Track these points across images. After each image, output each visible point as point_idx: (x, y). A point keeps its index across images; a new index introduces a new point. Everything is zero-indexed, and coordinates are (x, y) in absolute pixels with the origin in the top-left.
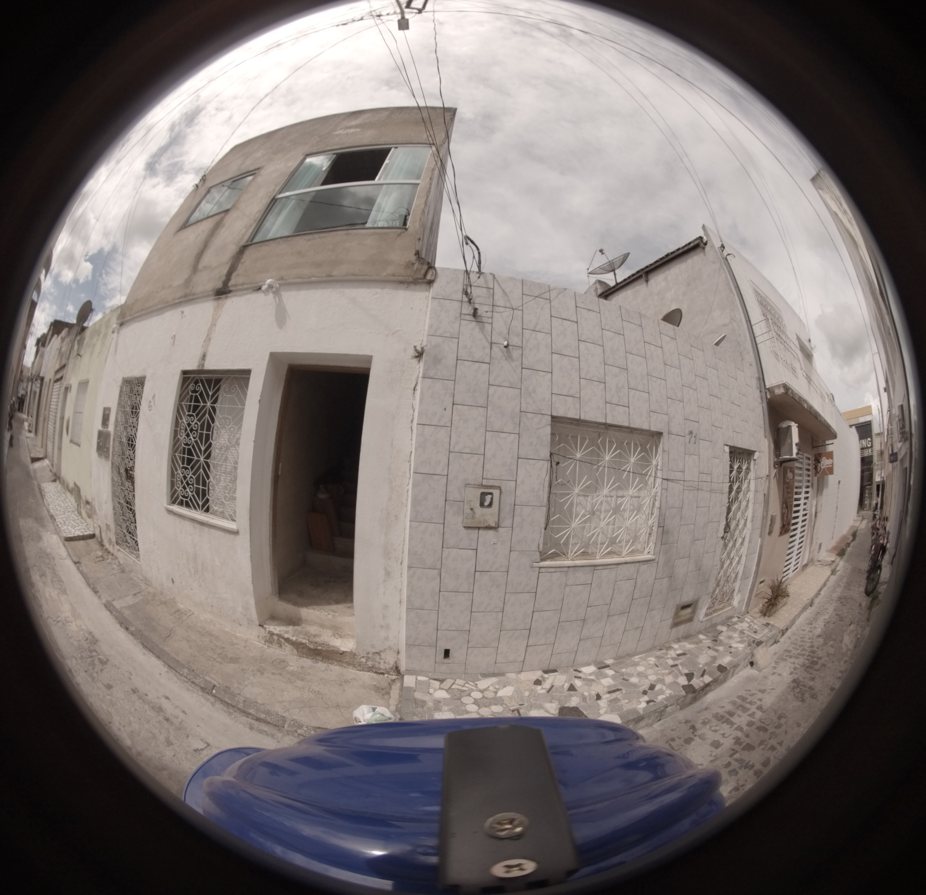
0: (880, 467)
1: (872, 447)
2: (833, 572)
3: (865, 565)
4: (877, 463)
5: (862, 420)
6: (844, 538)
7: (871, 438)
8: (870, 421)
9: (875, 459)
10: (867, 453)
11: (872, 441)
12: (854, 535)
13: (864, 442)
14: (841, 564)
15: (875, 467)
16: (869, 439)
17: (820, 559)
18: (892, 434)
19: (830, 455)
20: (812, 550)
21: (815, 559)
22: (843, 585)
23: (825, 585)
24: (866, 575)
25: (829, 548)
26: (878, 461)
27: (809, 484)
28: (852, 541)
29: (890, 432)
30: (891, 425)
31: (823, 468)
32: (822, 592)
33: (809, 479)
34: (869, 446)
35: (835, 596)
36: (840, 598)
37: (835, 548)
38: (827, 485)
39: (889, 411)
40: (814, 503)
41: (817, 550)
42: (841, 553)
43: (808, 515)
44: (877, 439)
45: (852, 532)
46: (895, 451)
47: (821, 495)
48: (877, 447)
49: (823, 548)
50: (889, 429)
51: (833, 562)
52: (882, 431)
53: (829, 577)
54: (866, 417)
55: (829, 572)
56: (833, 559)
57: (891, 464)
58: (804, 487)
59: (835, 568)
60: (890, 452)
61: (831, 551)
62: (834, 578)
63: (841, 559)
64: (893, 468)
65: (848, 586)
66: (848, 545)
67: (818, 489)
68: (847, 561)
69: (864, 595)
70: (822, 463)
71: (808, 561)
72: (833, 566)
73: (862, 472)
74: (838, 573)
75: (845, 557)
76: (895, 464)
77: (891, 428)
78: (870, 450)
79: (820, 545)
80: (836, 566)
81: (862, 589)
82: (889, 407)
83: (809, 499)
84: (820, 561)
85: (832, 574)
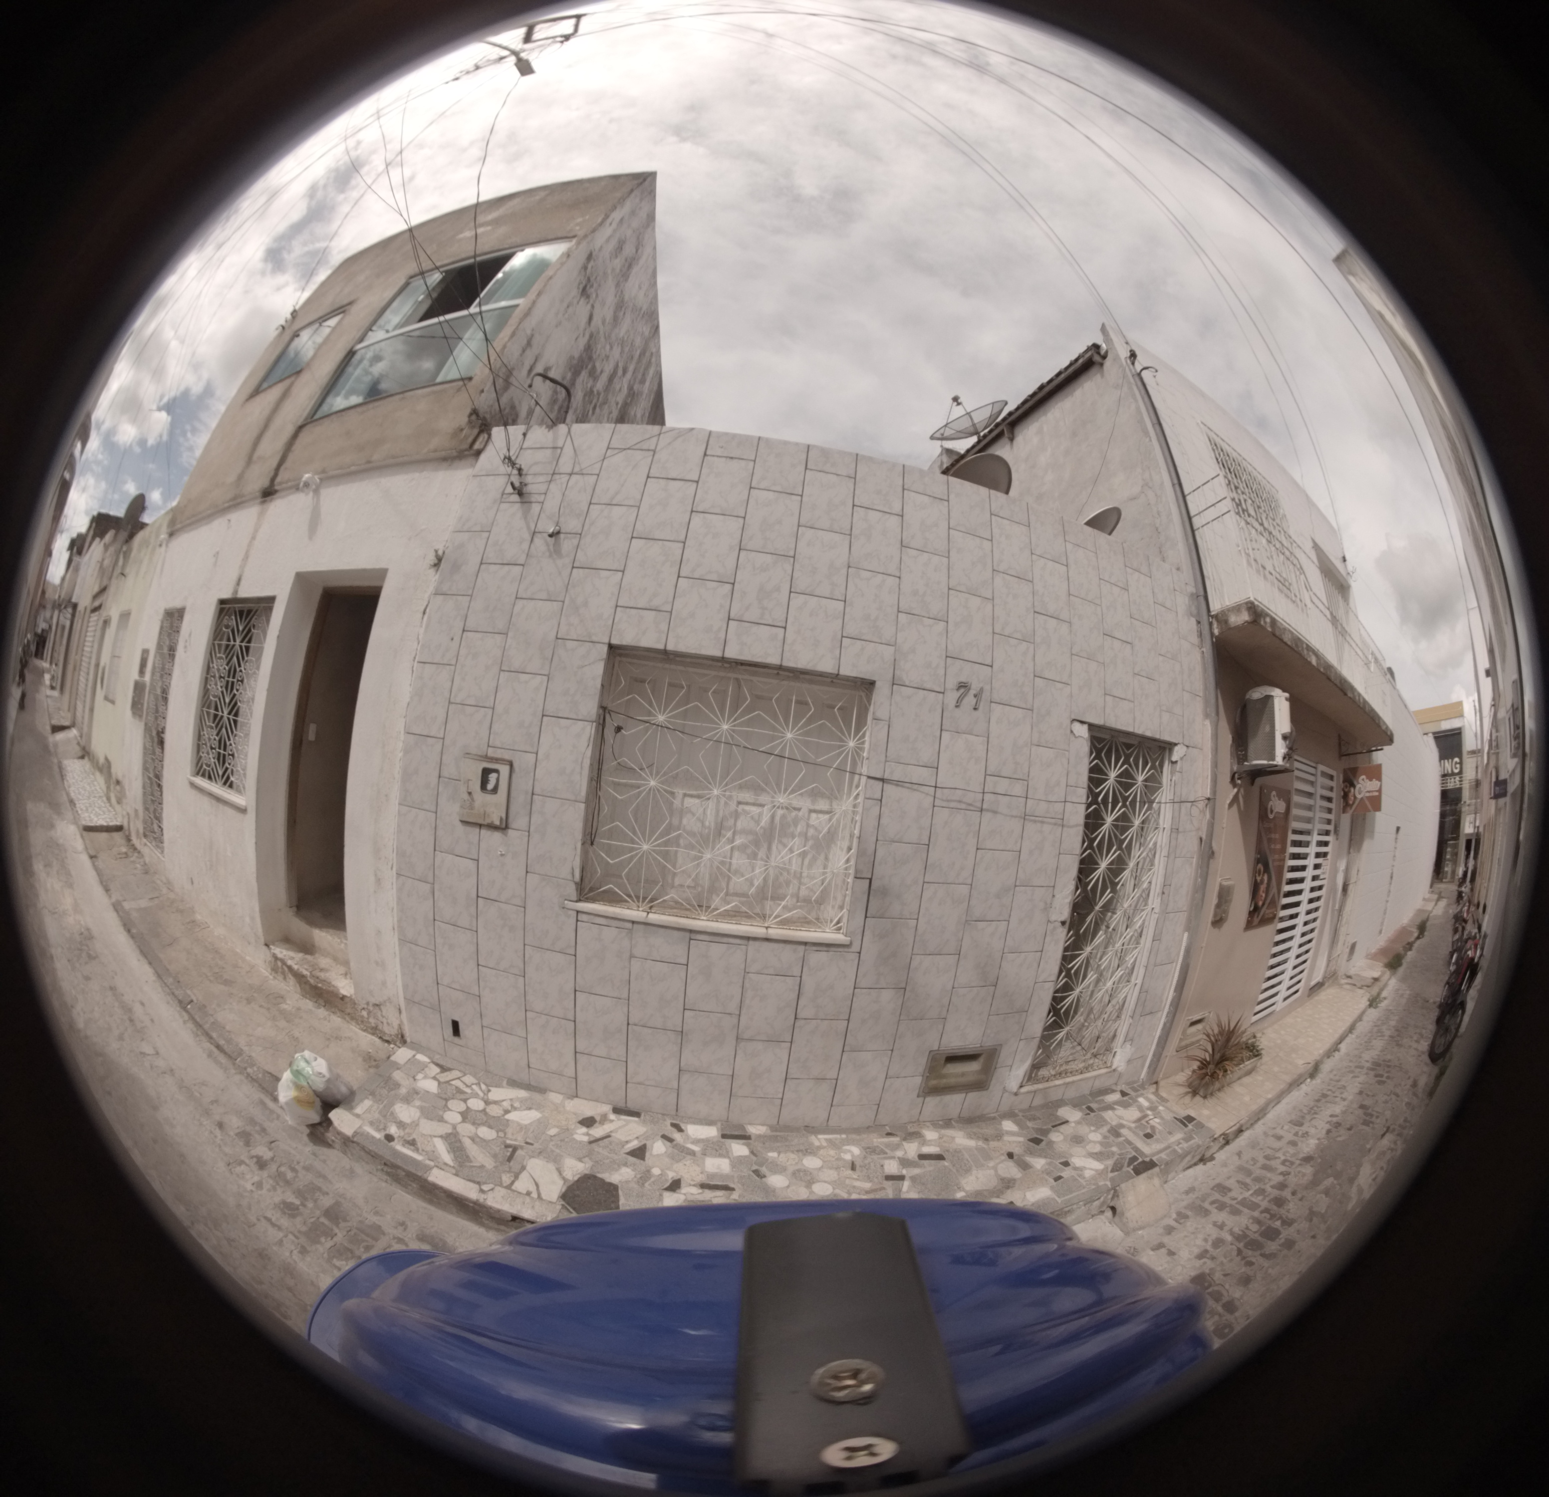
0: (1472, 808)
1: (1461, 773)
2: (1373, 1002)
3: (1437, 992)
4: (1468, 802)
5: (1446, 725)
6: (1403, 931)
7: (1461, 759)
8: (1460, 729)
9: (1466, 795)
10: (1452, 784)
11: (1461, 763)
12: (1422, 928)
13: (1448, 765)
14: (1392, 985)
15: (1465, 809)
16: (1457, 760)
17: (1352, 972)
18: (1497, 746)
19: (1376, 773)
20: (1335, 955)
21: (1341, 973)
22: (1388, 1033)
23: (1351, 1029)
24: (1435, 1014)
25: (1373, 951)
26: (1471, 799)
27: (1331, 828)
28: (1418, 938)
29: (1494, 744)
30: (1497, 731)
31: (1359, 796)
32: (1343, 1046)
33: (1331, 817)
34: (1456, 771)
35: (1368, 1056)
36: (1376, 1064)
37: (1383, 951)
38: (1373, 832)
39: (1494, 705)
40: (1342, 866)
41: (1346, 956)
42: (1394, 963)
43: (1324, 889)
44: (1470, 760)
45: (1418, 921)
46: (1502, 776)
47: (1359, 850)
48: (1470, 774)
49: (1360, 952)
50: (1494, 738)
51: (1376, 980)
52: (1479, 747)
53: (1363, 1013)
54: (1453, 720)
55: (1364, 1003)
56: (1376, 974)
57: (1493, 802)
58: (1316, 833)
59: (1379, 994)
60: (1494, 779)
61: (1374, 957)
62: (1373, 1014)
63: (1393, 974)
64: (1498, 810)
65: (1396, 1039)
66: (1409, 946)
67: (1351, 840)
68: (1403, 980)
69: (1426, 1058)
70: (1358, 786)
71: (1325, 977)
72: (1375, 990)
73: (1443, 815)
74: (1383, 1005)
75: (1401, 970)
76: (1502, 801)
77: (1497, 737)
78: (1458, 778)
79: (1353, 947)
80: (1382, 990)
81: (1424, 1045)
82: (1494, 699)
83: (1329, 857)
84: (1349, 977)
85: (1370, 1006)
